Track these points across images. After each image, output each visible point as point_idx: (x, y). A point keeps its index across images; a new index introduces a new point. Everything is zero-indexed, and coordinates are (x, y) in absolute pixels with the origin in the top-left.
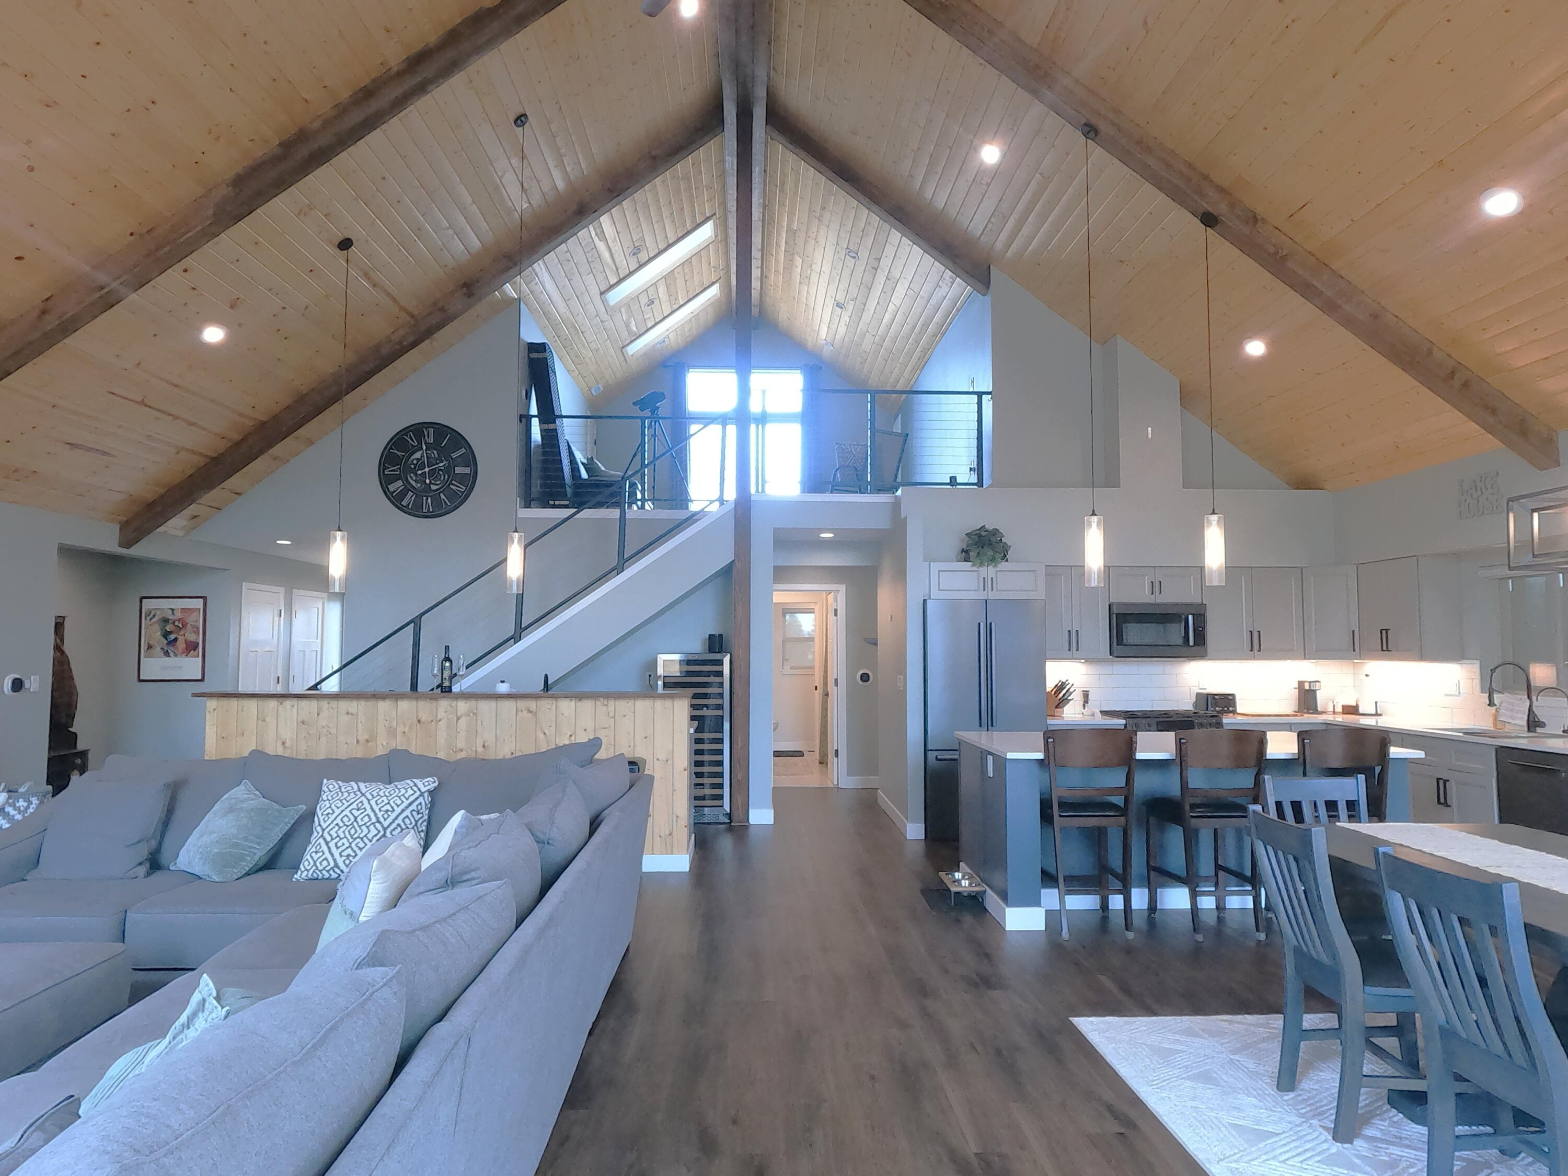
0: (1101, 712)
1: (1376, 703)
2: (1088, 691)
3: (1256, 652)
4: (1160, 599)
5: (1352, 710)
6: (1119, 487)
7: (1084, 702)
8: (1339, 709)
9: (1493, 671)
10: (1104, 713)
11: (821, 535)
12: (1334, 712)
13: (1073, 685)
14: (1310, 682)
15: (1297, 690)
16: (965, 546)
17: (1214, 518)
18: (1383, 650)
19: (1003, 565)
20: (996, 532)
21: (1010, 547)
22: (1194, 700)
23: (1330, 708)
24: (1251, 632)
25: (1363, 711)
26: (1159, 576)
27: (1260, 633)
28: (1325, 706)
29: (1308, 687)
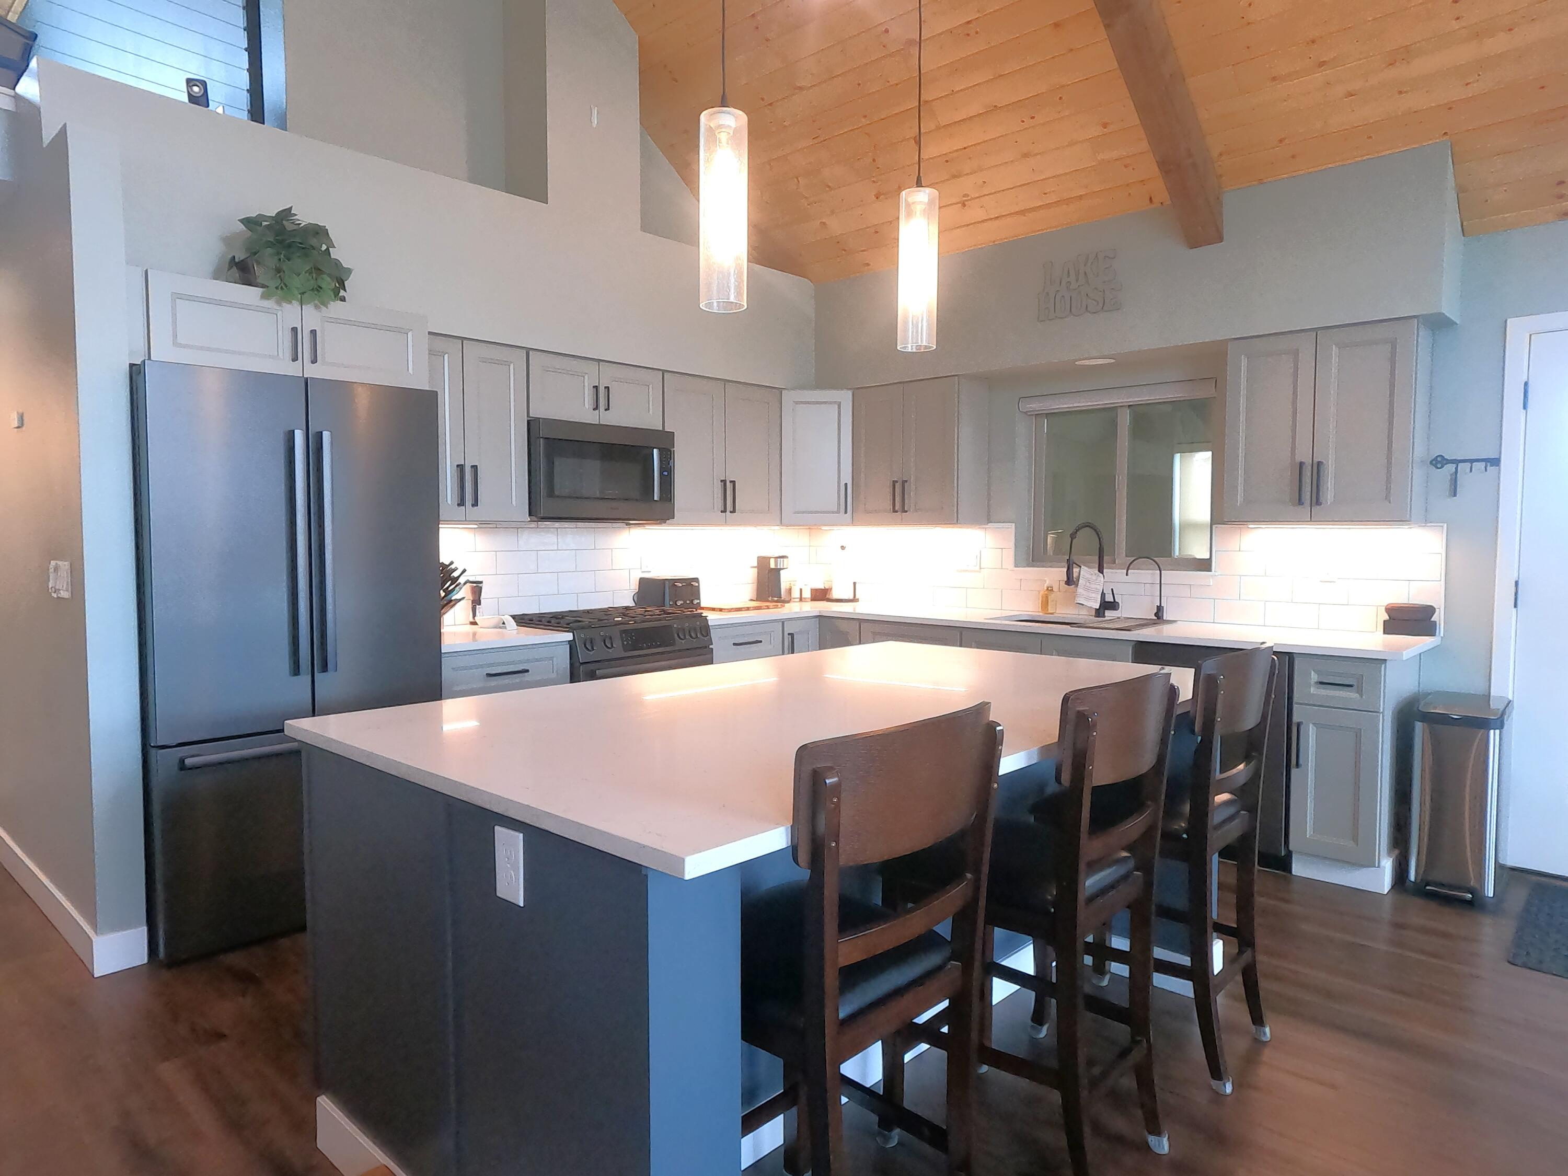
1: (855, 584)
2: (481, 582)
3: (728, 512)
4: (613, 418)
5: (821, 595)
6: (547, 204)
7: (473, 602)
8: (807, 594)
9: (1073, 536)
10: (523, 620)
12: (801, 599)
13: (464, 571)
14: (776, 558)
15: (756, 569)
16: (240, 256)
18: (895, 511)
19: (336, 307)
20: (319, 232)
21: (349, 271)
22: (635, 590)
23: (796, 594)
24: (724, 482)
25: (835, 595)
26: (606, 377)
27: (733, 482)
28: (789, 591)
29: (772, 566)
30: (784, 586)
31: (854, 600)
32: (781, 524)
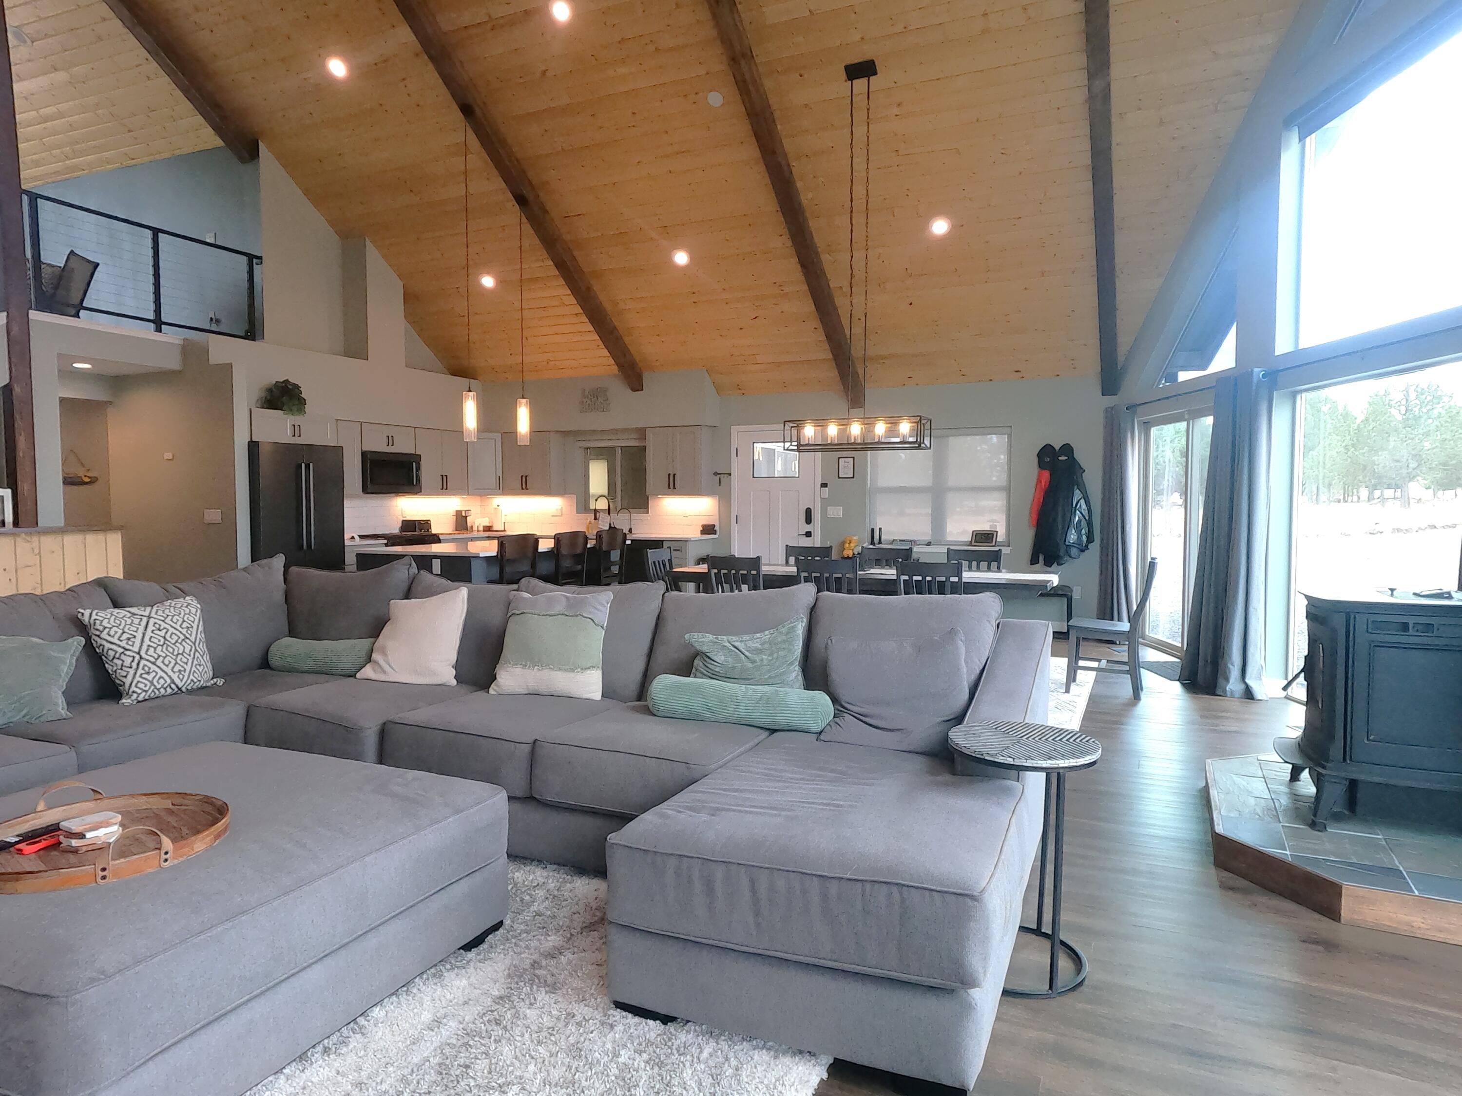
0: (360, 536)
1: (506, 522)
3: (444, 490)
4: (393, 450)
5: (488, 528)
6: (368, 360)
8: (481, 529)
11: (75, 365)
12: (478, 531)
14: (466, 511)
15: (454, 516)
17: (524, 401)
18: (522, 489)
19: (306, 415)
20: (297, 386)
21: (306, 401)
22: (400, 525)
23: (475, 528)
24: (442, 476)
25: (495, 529)
26: (391, 431)
27: (446, 476)
28: (472, 527)
29: (464, 514)
30: (469, 525)
31: (504, 531)
32: (468, 494)
